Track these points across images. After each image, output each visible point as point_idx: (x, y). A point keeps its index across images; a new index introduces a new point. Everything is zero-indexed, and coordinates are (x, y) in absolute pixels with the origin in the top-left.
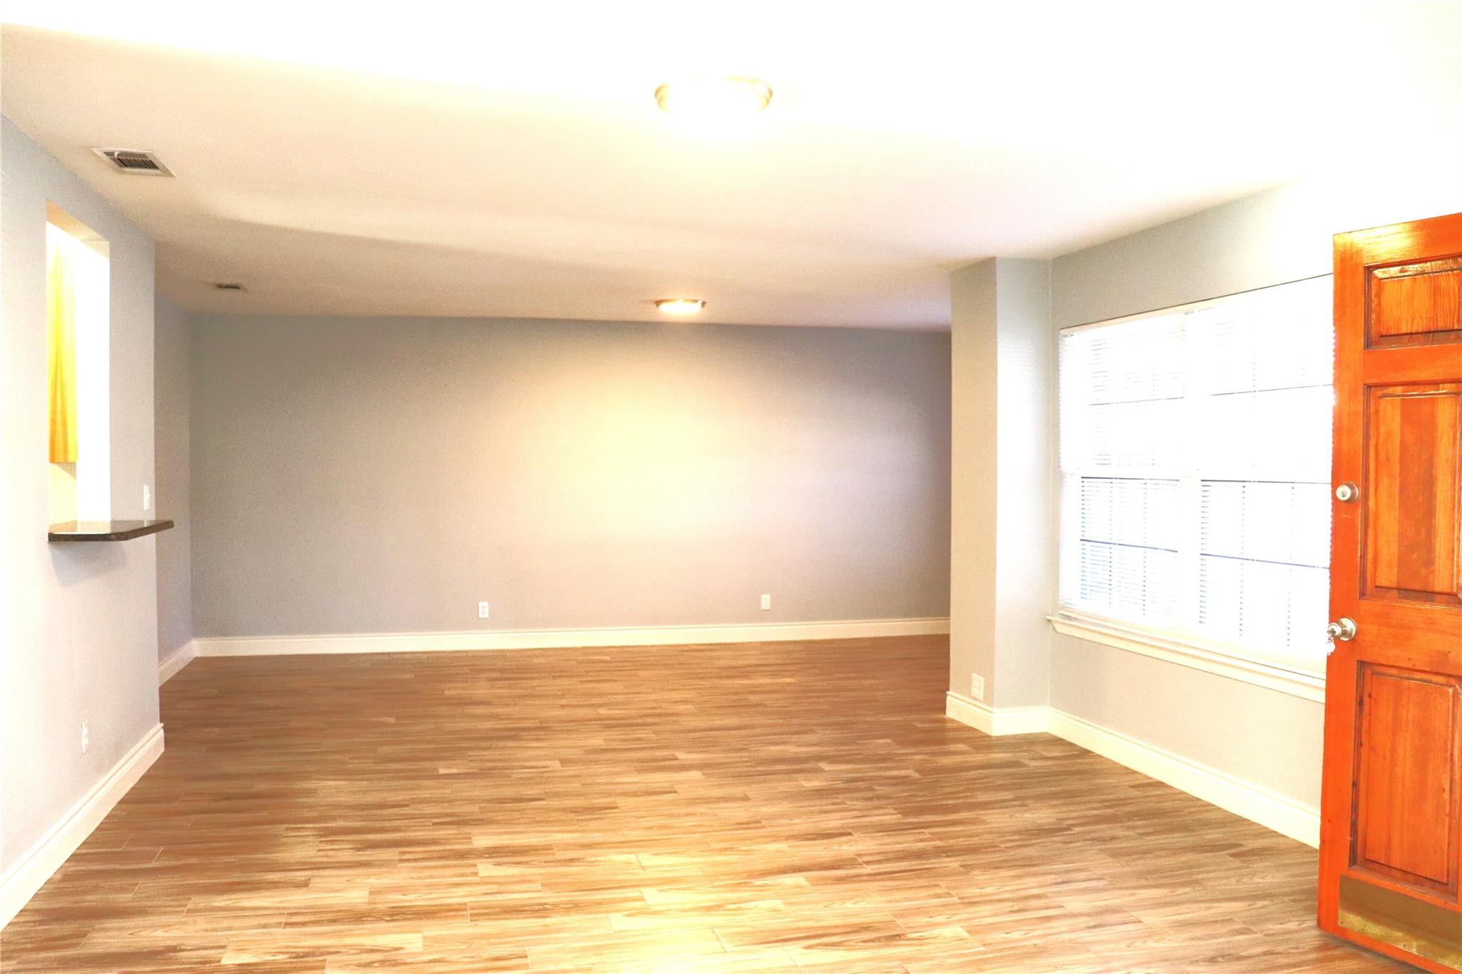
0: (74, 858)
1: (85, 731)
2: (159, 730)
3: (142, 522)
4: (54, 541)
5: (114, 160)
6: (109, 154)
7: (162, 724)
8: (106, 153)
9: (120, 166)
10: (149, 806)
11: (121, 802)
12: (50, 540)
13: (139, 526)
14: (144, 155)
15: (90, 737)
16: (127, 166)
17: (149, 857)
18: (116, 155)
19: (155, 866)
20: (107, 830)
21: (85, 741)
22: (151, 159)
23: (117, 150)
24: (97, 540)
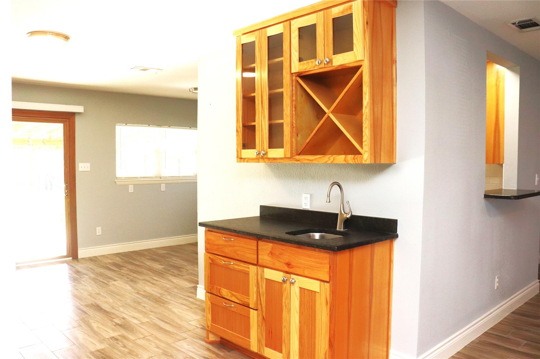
0: (486, 334)
1: (497, 280)
2: (537, 283)
3: (534, 191)
4: (486, 198)
5: (516, 26)
6: (514, 24)
7: (539, 280)
8: (512, 24)
9: (521, 29)
10: (525, 318)
11: (513, 313)
12: (484, 197)
13: (534, 192)
14: (531, 20)
15: (499, 282)
16: (524, 28)
17: (518, 344)
18: (517, 23)
19: (520, 350)
20: (502, 324)
21: (496, 284)
22: (535, 21)
23: (517, 21)
24: (505, 199)
